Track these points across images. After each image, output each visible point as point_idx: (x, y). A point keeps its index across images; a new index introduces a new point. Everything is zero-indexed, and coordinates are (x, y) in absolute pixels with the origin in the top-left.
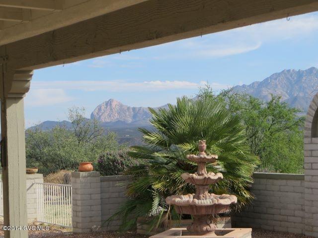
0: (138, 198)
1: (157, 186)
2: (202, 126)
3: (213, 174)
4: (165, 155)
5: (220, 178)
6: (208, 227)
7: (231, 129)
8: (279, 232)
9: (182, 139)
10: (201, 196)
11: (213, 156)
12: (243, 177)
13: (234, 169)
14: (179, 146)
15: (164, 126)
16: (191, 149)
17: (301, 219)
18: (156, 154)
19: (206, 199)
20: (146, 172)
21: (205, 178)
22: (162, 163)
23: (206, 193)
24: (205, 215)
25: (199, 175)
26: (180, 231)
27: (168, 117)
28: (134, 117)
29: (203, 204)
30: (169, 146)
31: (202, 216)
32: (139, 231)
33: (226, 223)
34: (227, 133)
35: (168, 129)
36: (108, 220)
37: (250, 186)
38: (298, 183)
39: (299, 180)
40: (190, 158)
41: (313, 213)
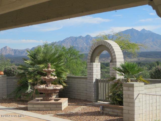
0: (22, 86)
1: (30, 81)
2: (47, 57)
3: (53, 77)
4: (33, 69)
5: (56, 78)
6: (51, 98)
7: (59, 59)
8: (77, 99)
9: (40, 63)
10: (49, 85)
11: (54, 70)
12: (63, 78)
13: (60, 74)
14: (39, 65)
15: (32, 57)
16: (44, 67)
17: (85, 94)
18: (30, 68)
19: (50, 87)
20: (25, 76)
21: (50, 78)
22: (32, 72)
23: (51, 84)
24: (50, 93)
25: (48, 77)
26: (39, 99)
27: (34, 54)
28: (15, 53)
29: (50, 89)
30: (35, 65)
31: (49, 94)
32: (22, 99)
33: (57, 96)
34: (57, 60)
35: (34, 59)
36: (10, 95)
37: (66, 81)
38: (85, 80)
39: (85, 79)
40: (44, 70)
41: (91, 92)
